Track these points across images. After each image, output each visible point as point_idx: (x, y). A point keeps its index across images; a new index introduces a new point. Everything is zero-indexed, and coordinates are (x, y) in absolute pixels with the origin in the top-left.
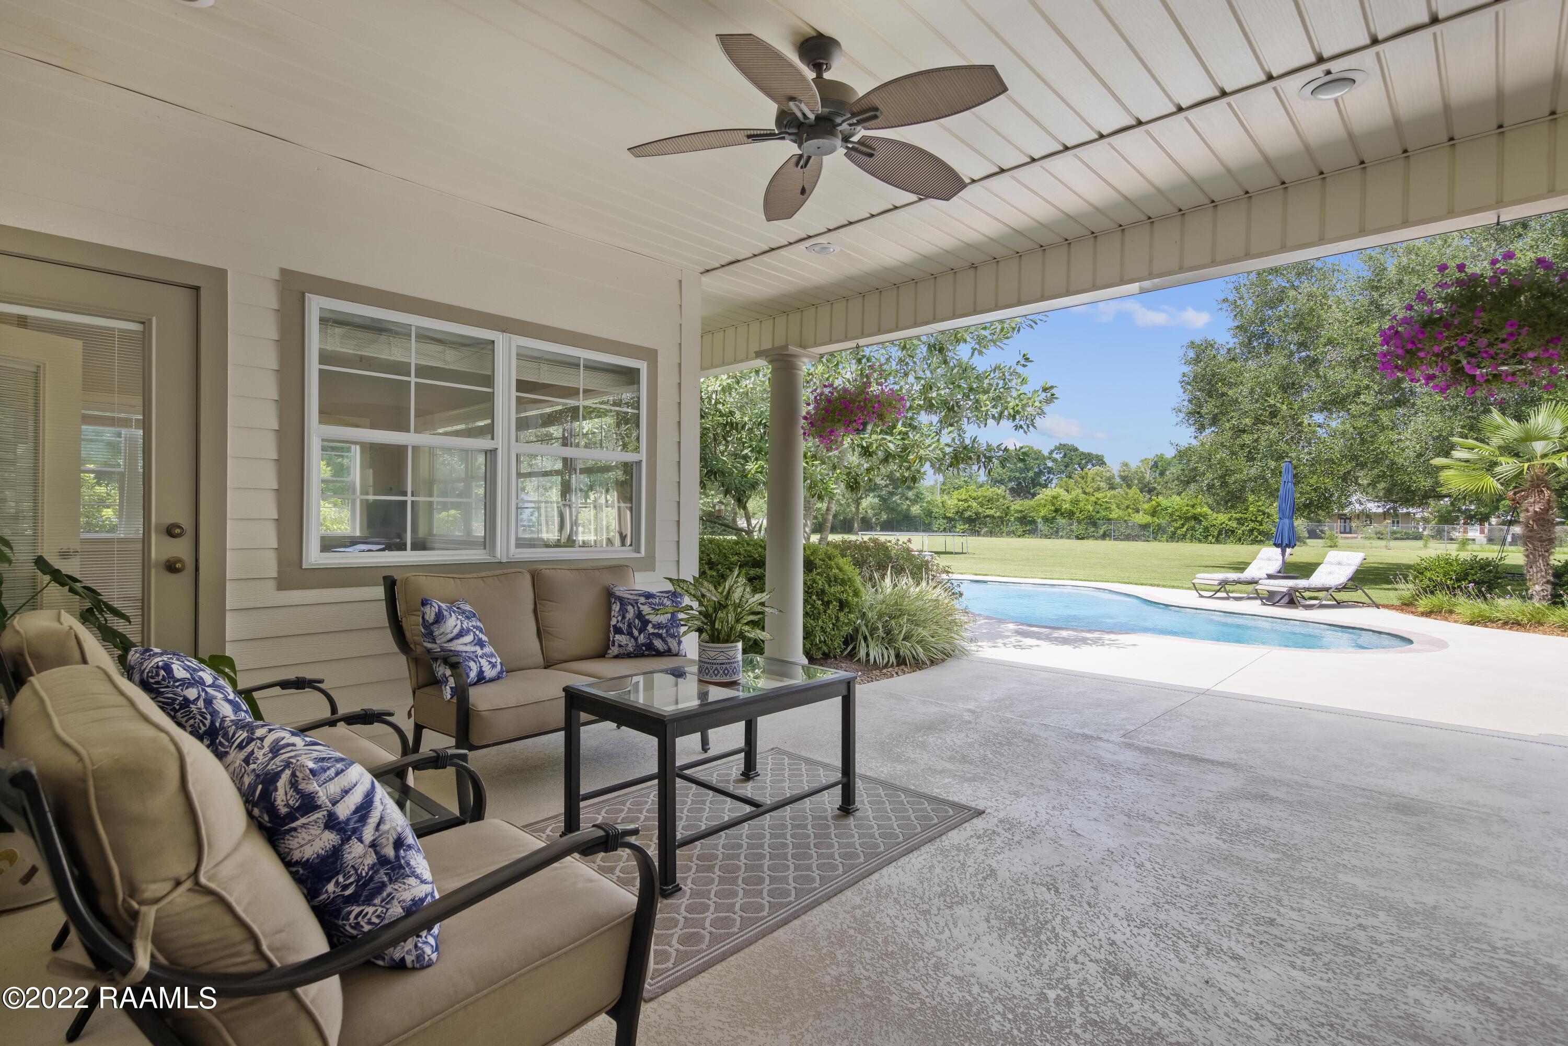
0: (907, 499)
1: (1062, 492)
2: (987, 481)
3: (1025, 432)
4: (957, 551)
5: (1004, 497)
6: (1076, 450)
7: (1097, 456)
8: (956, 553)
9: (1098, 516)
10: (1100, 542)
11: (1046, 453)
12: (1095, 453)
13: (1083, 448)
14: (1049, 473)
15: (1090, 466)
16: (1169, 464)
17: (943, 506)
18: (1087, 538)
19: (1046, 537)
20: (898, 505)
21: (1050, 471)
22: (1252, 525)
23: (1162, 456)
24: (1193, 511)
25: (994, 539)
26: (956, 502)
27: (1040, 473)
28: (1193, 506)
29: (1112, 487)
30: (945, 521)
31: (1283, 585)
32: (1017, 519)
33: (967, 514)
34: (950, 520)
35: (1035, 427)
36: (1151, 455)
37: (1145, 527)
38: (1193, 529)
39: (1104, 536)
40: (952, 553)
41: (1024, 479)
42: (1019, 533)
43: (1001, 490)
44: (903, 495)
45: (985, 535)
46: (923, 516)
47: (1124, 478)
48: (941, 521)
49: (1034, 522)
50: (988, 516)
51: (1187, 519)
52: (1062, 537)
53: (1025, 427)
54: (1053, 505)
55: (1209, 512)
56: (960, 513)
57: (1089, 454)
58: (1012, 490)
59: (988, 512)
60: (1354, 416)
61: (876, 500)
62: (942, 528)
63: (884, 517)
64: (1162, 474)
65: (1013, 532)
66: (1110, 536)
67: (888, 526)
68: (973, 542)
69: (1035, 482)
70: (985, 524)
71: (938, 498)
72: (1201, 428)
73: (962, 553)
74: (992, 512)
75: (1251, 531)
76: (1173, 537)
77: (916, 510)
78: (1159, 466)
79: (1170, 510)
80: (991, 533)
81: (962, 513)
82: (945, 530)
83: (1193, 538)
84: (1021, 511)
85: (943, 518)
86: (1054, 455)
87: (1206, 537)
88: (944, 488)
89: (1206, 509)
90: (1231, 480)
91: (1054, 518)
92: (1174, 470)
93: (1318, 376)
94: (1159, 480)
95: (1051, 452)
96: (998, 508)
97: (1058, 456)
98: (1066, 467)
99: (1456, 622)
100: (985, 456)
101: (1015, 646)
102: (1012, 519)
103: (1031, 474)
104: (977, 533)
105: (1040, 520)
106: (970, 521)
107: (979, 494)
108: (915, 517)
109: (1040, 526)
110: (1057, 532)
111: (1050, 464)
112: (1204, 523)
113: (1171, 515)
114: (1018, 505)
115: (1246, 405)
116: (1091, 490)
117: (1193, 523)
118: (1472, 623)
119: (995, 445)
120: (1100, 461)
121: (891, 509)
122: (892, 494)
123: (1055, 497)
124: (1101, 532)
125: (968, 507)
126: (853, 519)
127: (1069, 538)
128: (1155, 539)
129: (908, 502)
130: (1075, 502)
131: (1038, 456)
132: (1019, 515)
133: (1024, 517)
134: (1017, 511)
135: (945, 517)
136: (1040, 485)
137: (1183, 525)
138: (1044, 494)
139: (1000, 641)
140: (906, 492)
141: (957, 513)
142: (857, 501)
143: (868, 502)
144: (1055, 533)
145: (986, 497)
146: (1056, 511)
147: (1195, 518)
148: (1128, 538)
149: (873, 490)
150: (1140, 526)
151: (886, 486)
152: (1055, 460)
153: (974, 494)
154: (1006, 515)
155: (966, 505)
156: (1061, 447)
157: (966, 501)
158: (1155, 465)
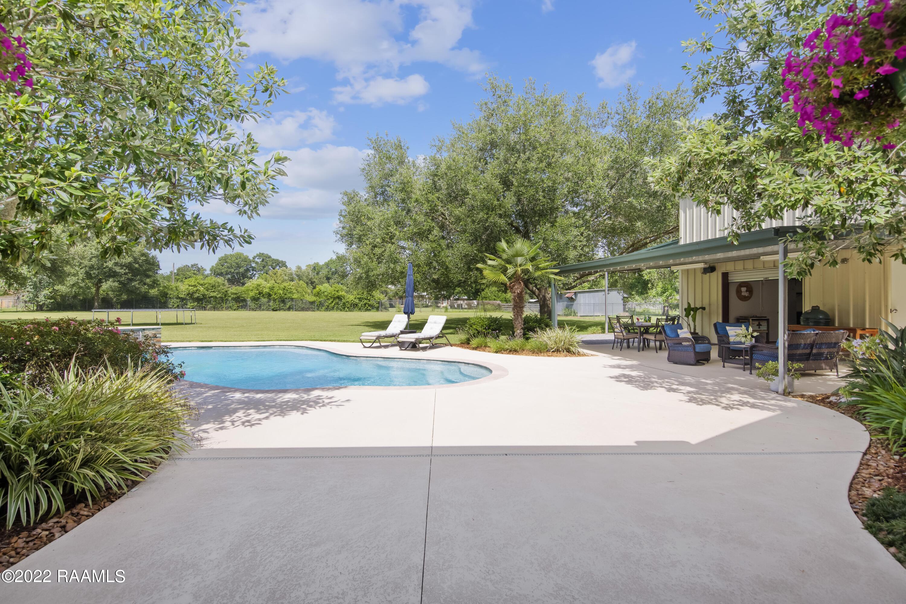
0: (145, 284)
1: (263, 283)
2: (211, 274)
3: (249, 217)
4: (186, 322)
5: (224, 285)
6: (270, 257)
7: (282, 262)
8: (186, 324)
9: (286, 296)
10: (287, 313)
11: (251, 258)
12: (280, 260)
13: (274, 257)
14: (253, 270)
15: (278, 267)
16: (321, 268)
17: (177, 290)
18: (280, 310)
19: (253, 310)
20: (138, 288)
21: (254, 269)
22: (365, 301)
23: (318, 264)
24: (337, 294)
25: (216, 313)
26: (187, 287)
27: (247, 270)
28: (337, 291)
29: (292, 280)
30: (178, 300)
31: (411, 337)
32: (233, 299)
33: (196, 295)
34: (182, 299)
35: (258, 214)
36: (312, 263)
37: (312, 303)
38: (337, 304)
39: (289, 309)
40: (182, 324)
41: (237, 273)
42: (234, 308)
43: (220, 280)
44: (141, 281)
45: (210, 309)
46: (159, 297)
47: (298, 276)
48: (175, 300)
49: (244, 300)
50: (212, 297)
51: (334, 299)
52: (263, 310)
53: (249, 212)
54: (258, 290)
55: (345, 294)
56: (191, 295)
57: (278, 260)
58: (229, 280)
59: (212, 294)
60: (431, 241)
61: (116, 284)
62: (176, 305)
63: (125, 297)
64: (318, 274)
65: (230, 307)
66: (293, 309)
67: (127, 305)
68: (200, 315)
69: (244, 275)
70: (210, 302)
71: (173, 284)
72: (351, 244)
73: (191, 323)
74: (214, 294)
75: (365, 304)
76: (328, 309)
77: (154, 292)
78: (316, 268)
79: (326, 294)
80: (214, 308)
81: (192, 295)
82: (178, 306)
83: (338, 309)
84: (236, 294)
85: (177, 298)
86: (256, 260)
87: (344, 308)
88: (178, 277)
89: (343, 293)
90: (371, 274)
91: (259, 298)
92: (324, 272)
93: (411, 218)
94: (316, 277)
95: (254, 258)
96: (219, 291)
97: (259, 261)
98: (264, 267)
99: (489, 352)
100: (209, 233)
101: (243, 423)
102: (230, 298)
103: (241, 270)
104: (204, 309)
105: (249, 299)
106: (198, 300)
107: (206, 281)
108: (152, 297)
109: (248, 303)
110: (260, 307)
111: (254, 265)
112: (343, 301)
113: (326, 296)
114: (234, 289)
115: (377, 231)
116: (280, 282)
117: (337, 300)
118: (496, 352)
119: (220, 223)
120: (283, 264)
121: (130, 292)
122: (131, 280)
123: (259, 285)
124: (288, 306)
125: (197, 290)
126: (93, 298)
127: (268, 310)
128: (318, 309)
129: (146, 287)
130: (272, 288)
131: (246, 259)
132: (235, 296)
133: (238, 297)
134: (233, 294)
135: (178, 298)
136: (247, 277)
137: (332, 302)
138: (251, 284)
139: (227, 418)
140: (144, 279)
141: (188, 294)
142: (97, 284)
143: (108, 286)
144: (259, 308)
145: (210, 284)
146: (260, 294)
147: (339, 298)
148: (303, 309)
149: (113, 276)
150: (310, 302)
151: (125, 274)
152: (257, 263)
153: (202, 282)
154: (225, 296)
155: (195, 289)
156: (260, 255)
157: (195, 286)
158: (314, 268)
